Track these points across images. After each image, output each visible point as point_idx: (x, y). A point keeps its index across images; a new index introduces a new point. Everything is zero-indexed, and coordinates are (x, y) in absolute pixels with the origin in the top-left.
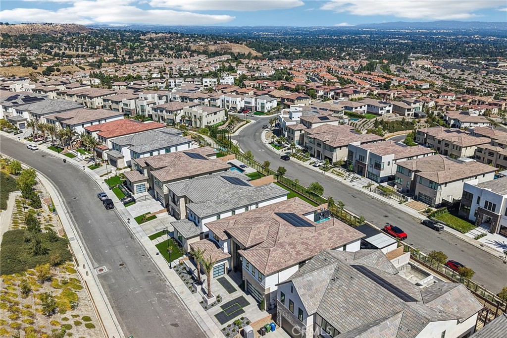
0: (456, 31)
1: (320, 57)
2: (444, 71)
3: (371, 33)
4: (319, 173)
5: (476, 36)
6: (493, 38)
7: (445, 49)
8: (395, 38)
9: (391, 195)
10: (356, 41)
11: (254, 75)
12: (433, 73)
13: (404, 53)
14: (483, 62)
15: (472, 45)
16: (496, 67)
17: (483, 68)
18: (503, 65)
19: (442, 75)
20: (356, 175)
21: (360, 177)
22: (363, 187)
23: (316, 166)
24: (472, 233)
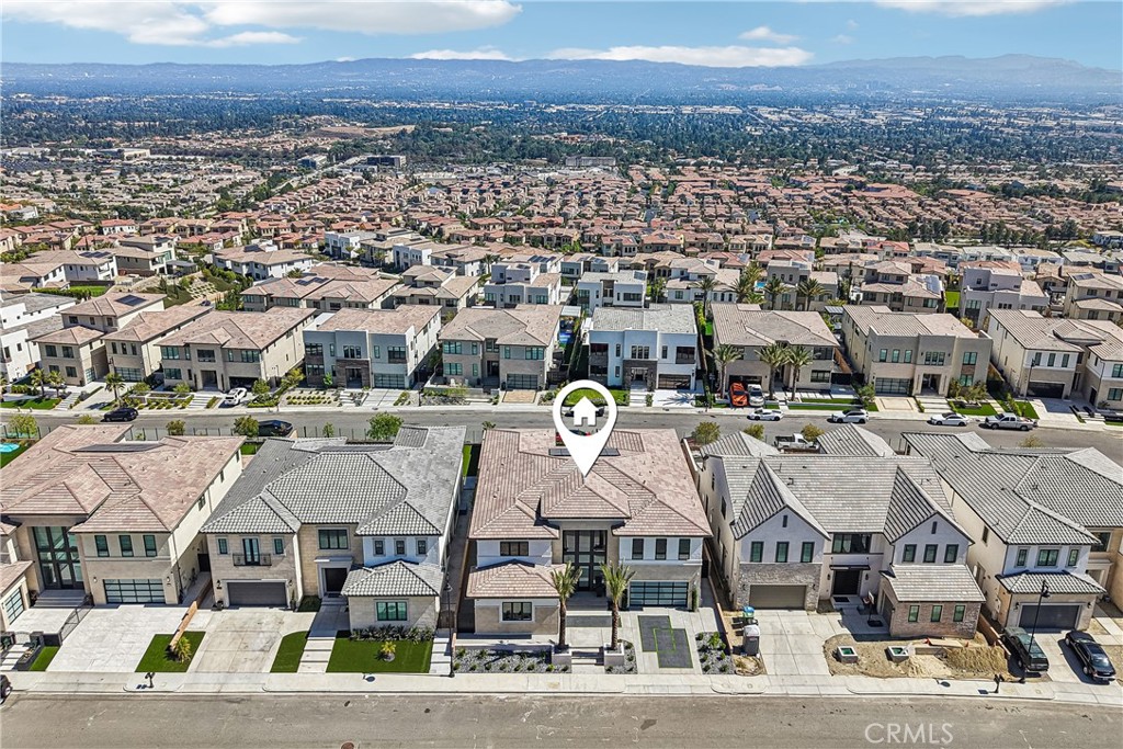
4: (261, 414)
9: (462, 397)
14: (88, 151)
16: (122, 158)
17: (97, 162)
18: (133, 153)
19: (29, 185)
20: (346, 390)
21: (360, 391)
22: (396, 404)
23: (233, 406)
24: (636, 401)
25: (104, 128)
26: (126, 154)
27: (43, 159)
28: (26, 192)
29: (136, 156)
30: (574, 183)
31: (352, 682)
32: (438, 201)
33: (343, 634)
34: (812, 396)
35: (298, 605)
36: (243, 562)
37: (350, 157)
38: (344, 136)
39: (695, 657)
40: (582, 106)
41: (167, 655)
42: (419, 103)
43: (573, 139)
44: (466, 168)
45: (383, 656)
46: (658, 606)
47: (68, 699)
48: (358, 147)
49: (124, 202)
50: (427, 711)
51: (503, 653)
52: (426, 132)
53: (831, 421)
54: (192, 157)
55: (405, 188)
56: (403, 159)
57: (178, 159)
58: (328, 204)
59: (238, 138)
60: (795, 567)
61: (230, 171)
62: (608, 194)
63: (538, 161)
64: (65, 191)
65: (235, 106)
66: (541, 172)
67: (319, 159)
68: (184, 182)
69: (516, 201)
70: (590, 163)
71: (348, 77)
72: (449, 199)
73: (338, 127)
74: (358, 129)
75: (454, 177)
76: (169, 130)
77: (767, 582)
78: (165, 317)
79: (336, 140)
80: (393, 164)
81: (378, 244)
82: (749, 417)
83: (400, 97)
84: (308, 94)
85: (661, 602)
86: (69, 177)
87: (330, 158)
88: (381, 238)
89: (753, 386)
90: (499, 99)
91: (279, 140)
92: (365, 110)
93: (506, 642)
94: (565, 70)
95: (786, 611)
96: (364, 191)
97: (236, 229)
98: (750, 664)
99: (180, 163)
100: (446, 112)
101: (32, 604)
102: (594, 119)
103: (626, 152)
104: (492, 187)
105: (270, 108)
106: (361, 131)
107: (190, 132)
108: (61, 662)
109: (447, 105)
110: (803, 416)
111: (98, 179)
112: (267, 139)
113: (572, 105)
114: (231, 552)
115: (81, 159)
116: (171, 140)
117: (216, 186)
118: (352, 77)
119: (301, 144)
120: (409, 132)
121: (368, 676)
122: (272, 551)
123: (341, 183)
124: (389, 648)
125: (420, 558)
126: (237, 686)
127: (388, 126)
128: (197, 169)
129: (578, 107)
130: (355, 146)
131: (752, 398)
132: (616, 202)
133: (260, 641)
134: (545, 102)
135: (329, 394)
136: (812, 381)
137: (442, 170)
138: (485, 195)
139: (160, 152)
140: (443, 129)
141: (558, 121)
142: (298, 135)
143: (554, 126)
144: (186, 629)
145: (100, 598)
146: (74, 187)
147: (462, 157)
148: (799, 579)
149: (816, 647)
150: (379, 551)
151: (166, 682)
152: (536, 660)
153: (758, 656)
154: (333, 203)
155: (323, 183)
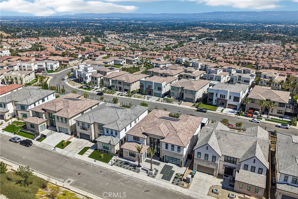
0: (122, 19)
1: (52, 35)
2: (126, 40)
3: (77, 20)
4: (127, 98)
5: (132, 21)
6: (141, 22)
7: (120, 28)
8: (92, 23)
9: (172, 102)
10: (70, 25)
11: (18, 49)
12: (121, 41)
13: (100, 31)
14: (142, 35)
15: (133, 26)
16: (148, 36)
17: (142, 37)
18: (151, 35)
19: (126, 42)
20: (147, 96)
21: (150, 96)
22: (156, 101)
23: (122, 96)
24: (219, 110)
25: (147, 29)
26: (149, 36)
27: (132, 36)
28: (125, 43)
29: (151, 36)
30: (263, 48)
31: (91, 161)
32: (220, 51)
33: (96, 150)
34: (276, 118)
35: (92, 141)
36: (82, 128)
37: (202, 38)
38: (203, 32)
39: (172, 178)
40: (277, 25)
41: (62, 145)
42: (226, 24)
43: (270, 35)
44: (233, 42)
45: (101, 157)
46: (172, 163)
47: (41, 149)
48: (205, 35)
49: (144, 47)
50: (101, 172)
51: (127, 163)
52: (225, 32)
53: (276, 126)
54: (163, 37)
55: (213, 47)
56: (216, 39)
57: (160, 37)
58: (191, 50)
59: (176, 32)
60: (210, 162)
61: (171, 41)
62: (273, 51)
63: (256, 41)
64: (133, 44)
65: (178, 24)
66: (255, 44)
67: (193, 38)
68: (159, 43)
69: (243, 52)
70: (272, 42)
71: (209, 17)
72: (223, 50)
73: (202, 30)
74: (207, 31)
75: (228, 44)
76: (161, 30)
77: (202, 165)
78: (118, 73)
79: (201, 33)
80: (213, 40)
81: (189, 61)
82: (249, 121)
83: (221, 22)
84: (197, 21)
85: (173, 162)
86: (135, 41)
87: (196, 38)
88: (190, 59)
89: (256, 111)
90: (251, 23)
91: (186, 33)
92: (211, 26)
93: (129, 161)
94: (274, 14)
95: (208, 175)
96: (201, 47)
97: (163, 55)
98: (186, 185)
99: (160, 38)
100: (233, 26)
101: (47, 128)
102: (280, 29)
103: (287, 39)
104: (238, 47)
105: (186, 25)
106: (208, 31)
107: (165, 30)
108: (44, 141)
109: (234, 24)
110: (268, 123)
111: (141, 41)
112: (183, 33)
113: (273, 25)
114: (80, 126)
115: (139, 36)
116: (160, 32)
117: (166, 44)
118: (210, 17)
119: (191, 34)
120: (220, 32)
121: (95, 160)
122: (87, 127)
123: (196, 45)
124: (102, 155)
125: (116, 136)
126: (70, 155)
127: (215, 30)
128: (164, 40)
129: (275, 25)
130: (204, 35)
131: (254, 115)
132: (275, 54)
133: (80, 147)
134: (265, 24)
135: (143, 96)
136: (277, 113)
137: (226, 42)
138: (234, 50)
139: (157, 35)
140: (230, 31)
141: (267, 29)
142: (191, 32)
143: (266, 31)
144: (69, 141)
145: (58, 130)
146: (135, 43)
147: (233, 39)
148: (211, 166)
149: (208, 187)
150: (108, 132)
151: (59, 150)
152: (133, 167)
153: (190, 184)
154: (192, 50)
155: (191, 45)
